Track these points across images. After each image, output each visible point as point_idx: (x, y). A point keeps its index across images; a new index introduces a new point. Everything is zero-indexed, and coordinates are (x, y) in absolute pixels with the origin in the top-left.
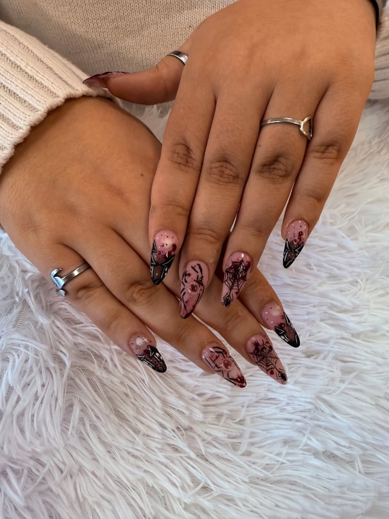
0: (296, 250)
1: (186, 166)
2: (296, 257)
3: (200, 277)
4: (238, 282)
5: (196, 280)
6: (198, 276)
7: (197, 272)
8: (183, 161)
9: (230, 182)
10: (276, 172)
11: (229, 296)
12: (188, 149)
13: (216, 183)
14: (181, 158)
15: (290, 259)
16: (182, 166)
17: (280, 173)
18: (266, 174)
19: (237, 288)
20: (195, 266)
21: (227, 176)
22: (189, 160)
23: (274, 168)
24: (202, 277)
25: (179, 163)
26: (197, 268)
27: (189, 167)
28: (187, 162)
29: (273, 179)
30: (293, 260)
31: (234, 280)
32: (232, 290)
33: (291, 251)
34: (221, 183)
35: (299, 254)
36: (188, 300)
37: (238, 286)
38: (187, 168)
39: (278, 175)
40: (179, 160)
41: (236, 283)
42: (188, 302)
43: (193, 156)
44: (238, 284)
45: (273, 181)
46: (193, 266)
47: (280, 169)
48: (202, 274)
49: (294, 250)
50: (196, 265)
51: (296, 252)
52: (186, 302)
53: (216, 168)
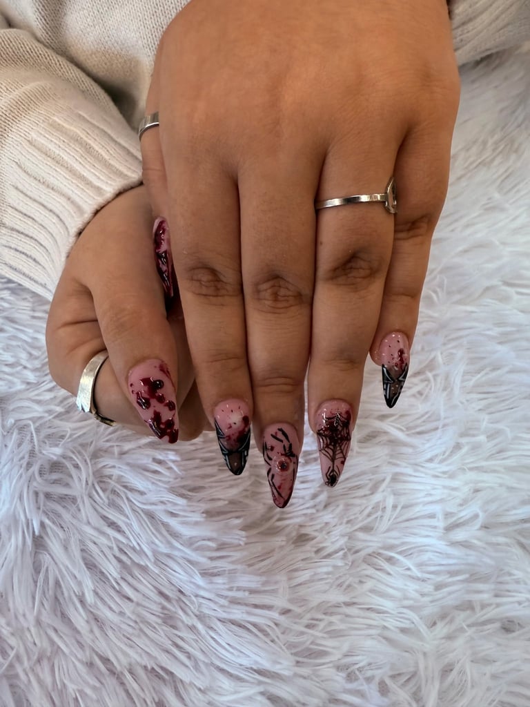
0: (400, 379)
1: (217, 296)
2: (402, 387)
3: (287, 446)
4: (341, 447)
5: (284, 453)
6: (284, 446)
7: (282, 441)
8: (211, 291)
9: (291, 306)
10: (354, 273)
11: (333, 471)
12: (213, 272)
13: (270, 312)
14: (206, 287)
15: (395, 394)
16: (211, 298)
17: (362, 273)
18: (341, 280)
19: (341, 455)
20: (276, 433)
21: (282, 299)
22: (219, 286)
23: (351, 268)
24: (291, 445)
25: (205, 295)
26: (280, 436)
27: (223, 296)
28: (217, 289)
29: (353, 284)
30: (400, 393)
31: (334, 446)
32: (336, 461)
33: (394, 381)
34: (278, 311)
35: (404, 382)
36: (281, 484)
37: (342, 452)
38: (219, 298)
39: (359, 278)
40: (204, 291)
41: (338, 448)
42: (282, 487)
43: (224, 279)
44: (341, 449)
45: (354, 287)
46: (274, 434)
47: (361, 268)
48: (289, 441)
49: (398, 379)
50: (278, 431)
51: (401, 381)
52: (280, 487)
53: (266, 290)
